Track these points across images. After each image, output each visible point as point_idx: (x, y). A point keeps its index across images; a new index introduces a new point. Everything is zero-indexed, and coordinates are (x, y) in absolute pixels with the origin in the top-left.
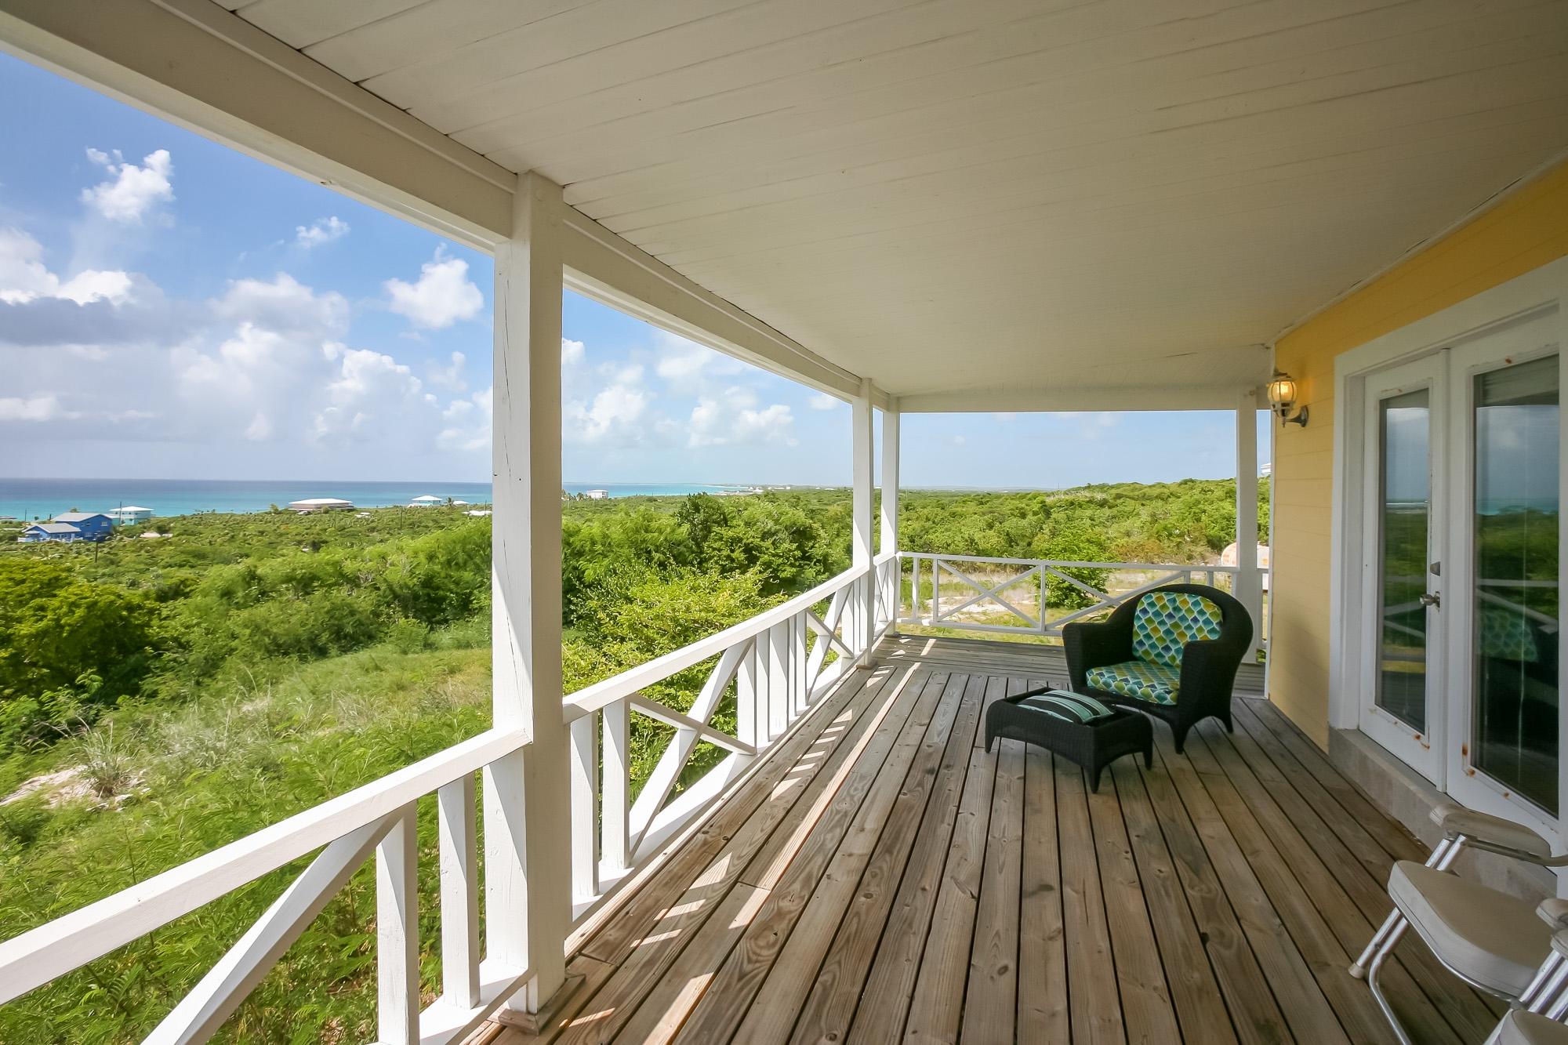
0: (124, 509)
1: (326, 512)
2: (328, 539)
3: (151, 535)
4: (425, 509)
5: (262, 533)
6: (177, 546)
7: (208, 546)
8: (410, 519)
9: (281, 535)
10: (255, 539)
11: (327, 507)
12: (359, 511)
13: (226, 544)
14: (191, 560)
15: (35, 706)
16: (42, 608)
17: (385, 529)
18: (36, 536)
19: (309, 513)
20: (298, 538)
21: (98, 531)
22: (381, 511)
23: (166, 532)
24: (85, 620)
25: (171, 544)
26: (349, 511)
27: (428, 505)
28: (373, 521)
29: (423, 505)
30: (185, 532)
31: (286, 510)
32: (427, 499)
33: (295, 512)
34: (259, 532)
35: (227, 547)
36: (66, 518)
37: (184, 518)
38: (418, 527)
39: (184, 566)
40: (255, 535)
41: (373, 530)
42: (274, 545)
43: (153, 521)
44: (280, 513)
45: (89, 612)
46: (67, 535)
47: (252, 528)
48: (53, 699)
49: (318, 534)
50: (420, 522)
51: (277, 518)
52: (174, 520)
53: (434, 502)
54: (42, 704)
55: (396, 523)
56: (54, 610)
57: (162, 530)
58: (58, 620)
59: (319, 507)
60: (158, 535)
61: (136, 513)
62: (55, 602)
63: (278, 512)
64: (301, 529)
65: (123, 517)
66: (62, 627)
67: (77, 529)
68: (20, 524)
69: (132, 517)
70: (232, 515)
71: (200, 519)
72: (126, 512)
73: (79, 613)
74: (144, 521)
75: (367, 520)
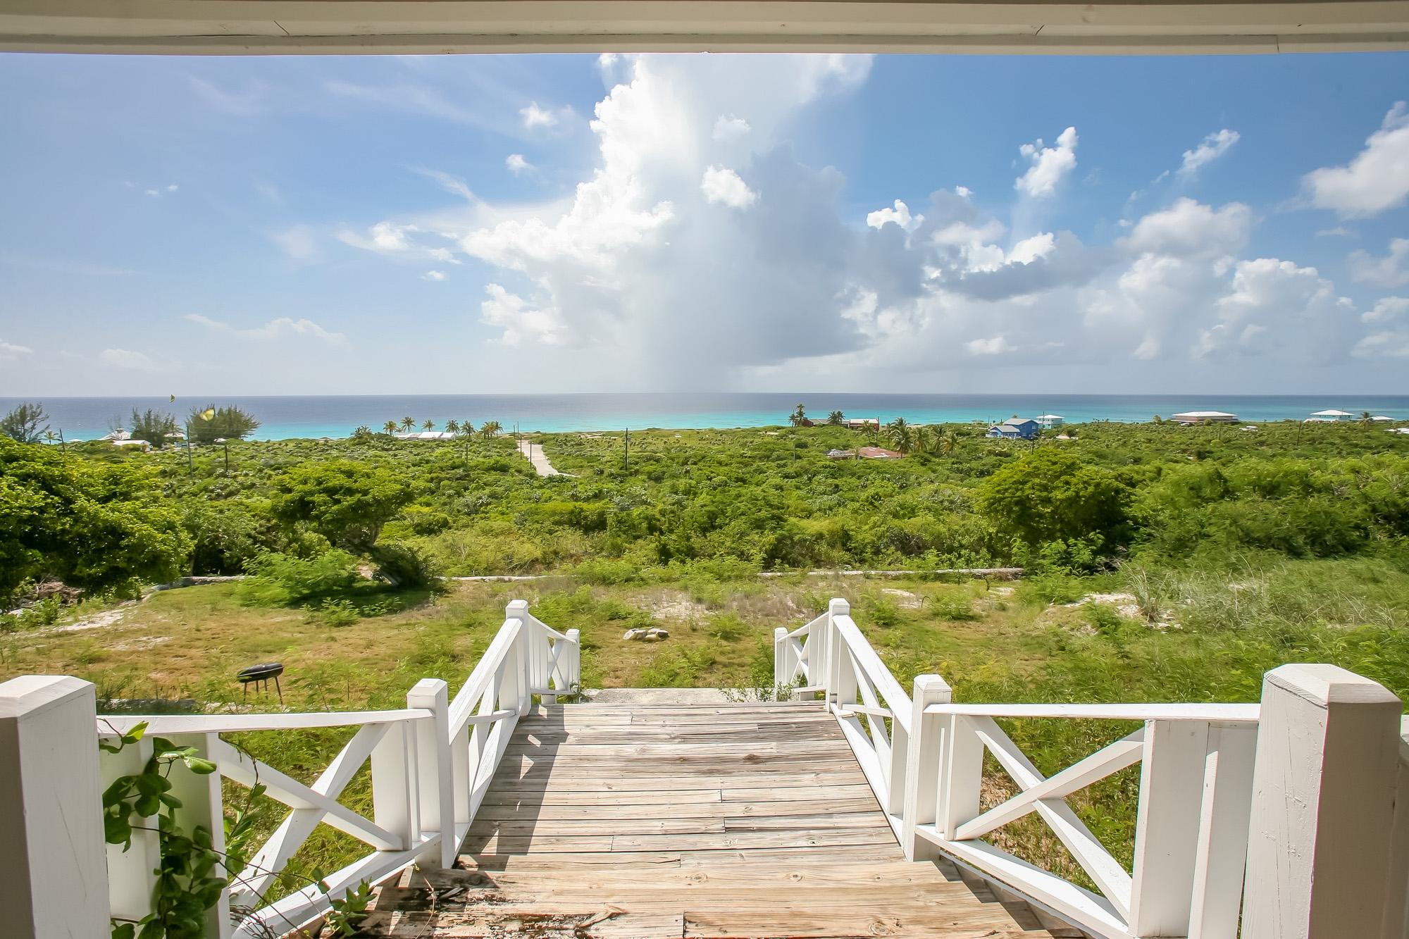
0: (1046, 417)
1: (1209, 424)
2: (1213, 450)
3: (1063, 437)
4: (1329, 424)
5: (1149, 441)
6: (1083, 447)
7: (1105, 449)
8: (1308, 434)
9: (1167, 443)
10: (1144, 445)
11: (1209, 419)
12: (1245, 425)
13: (1120, 448)
14: (1095, 458)
15: (1064, 547)
16: (1067, 483)
17: (1277, 443)
18: (995, 434)
19: (1191, 425)
20: (1183, 447)
21: (1030, 432)
22: (1270, 425)
23: (1073, 435)
24: (1092, 496)
25: (1078, 445)
26: (1233, 424)
27: (1332, 420)
28: (1261, 435)
29: (1325, 420)
30: (1087, 436)
31: (1169, 421)
32: (1332, 414)
33: (1178, 424)
34: (1147, 439)
35: (1121, 450)
36: (1012, 422)
37: (1085, 425)
38: (1320, 443)
39: (1091, 463)
40: (1144, 442)
41: (1262, 443)
42: (1161, 452)
43: (1064, 426)
44: (1164, 424)
45: (1096, 489)
46: (1011, 434)
47: (1140, 436)
48: (1075, 545)
49: (1202, 445)
50: (1323, 439)
51: (1161, 428)
52: (1078, 426)
53: (1341, 417)
54: (1068, 546)
55: (1291, 438)
56: (1075, 485)
57: (1071, 434)
58: (1077, 493)
59: (1202, 419)
60: (1068, 438)
61: (1053, 420)
62: (1074, 480)
63: (1161, 423)
64: (1184, 439)
65: (1045, 423)
66: (1080, 497)
67: (1018, 431)
68: (986, 425)
69: (1050, 423)
70: (1123, 424)
71: (1098, 426)
72: (1046, 419)
73: (1091, 489)
74: (1058, 427)
75: (1254, 434)
